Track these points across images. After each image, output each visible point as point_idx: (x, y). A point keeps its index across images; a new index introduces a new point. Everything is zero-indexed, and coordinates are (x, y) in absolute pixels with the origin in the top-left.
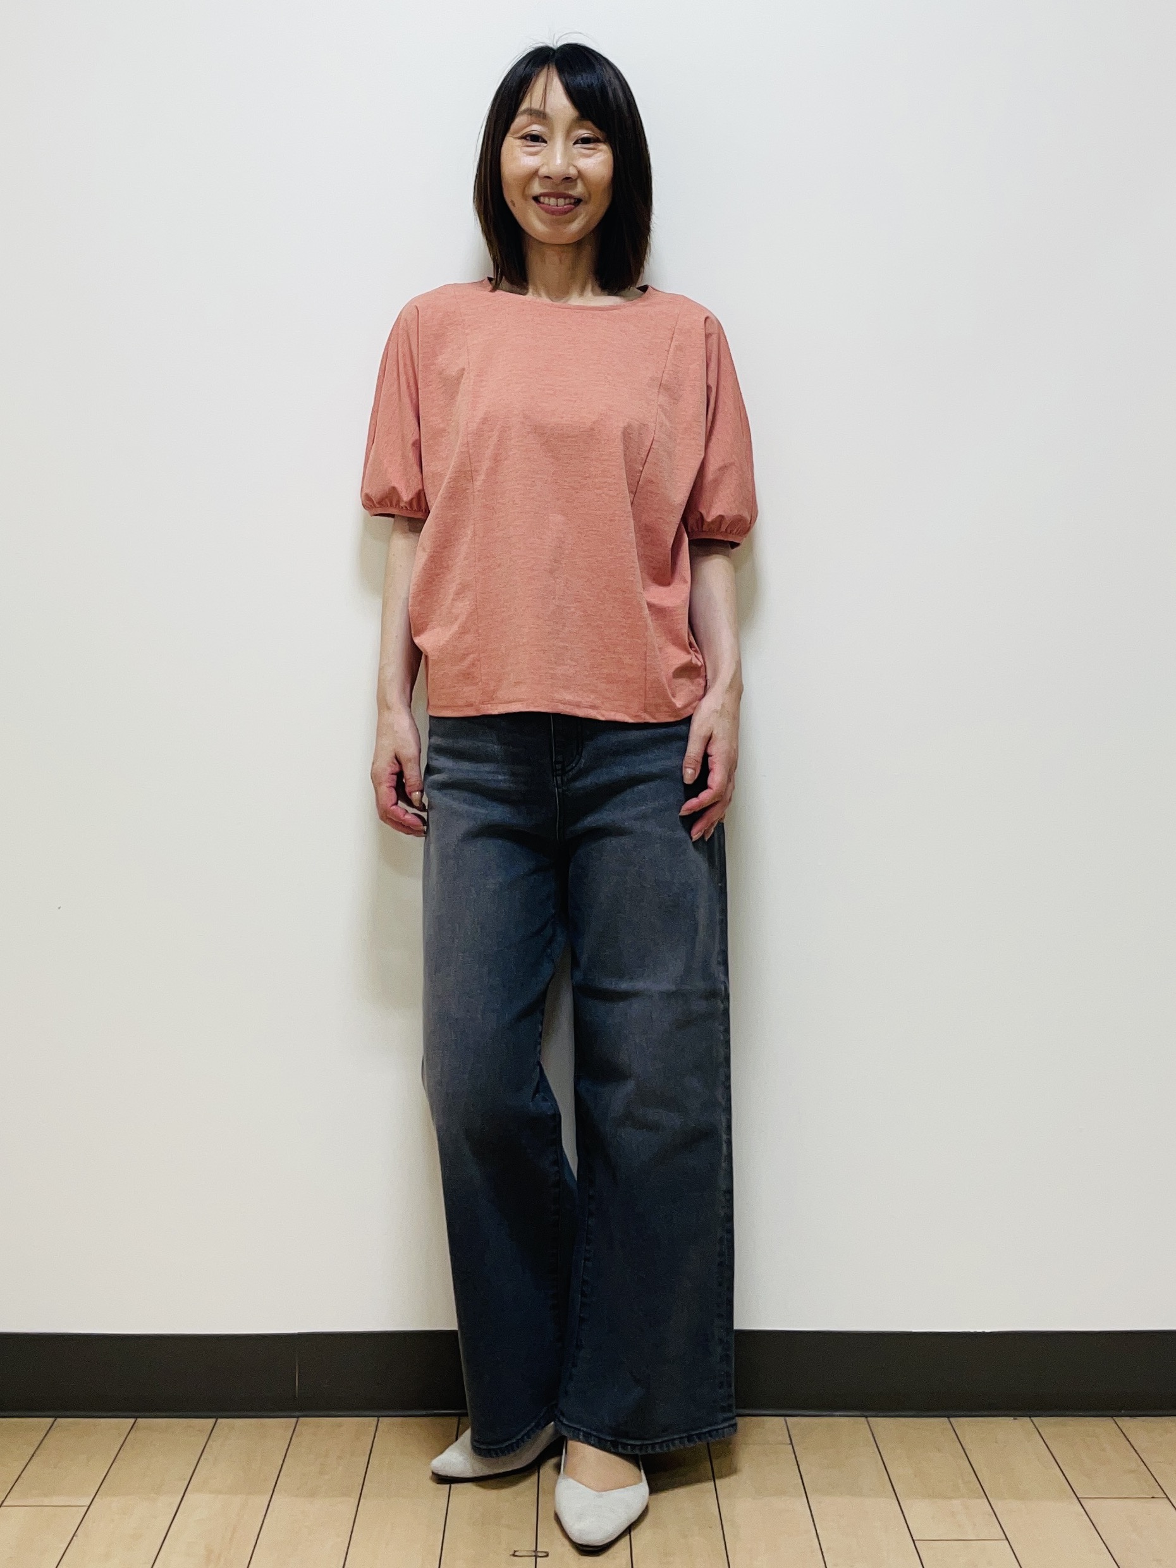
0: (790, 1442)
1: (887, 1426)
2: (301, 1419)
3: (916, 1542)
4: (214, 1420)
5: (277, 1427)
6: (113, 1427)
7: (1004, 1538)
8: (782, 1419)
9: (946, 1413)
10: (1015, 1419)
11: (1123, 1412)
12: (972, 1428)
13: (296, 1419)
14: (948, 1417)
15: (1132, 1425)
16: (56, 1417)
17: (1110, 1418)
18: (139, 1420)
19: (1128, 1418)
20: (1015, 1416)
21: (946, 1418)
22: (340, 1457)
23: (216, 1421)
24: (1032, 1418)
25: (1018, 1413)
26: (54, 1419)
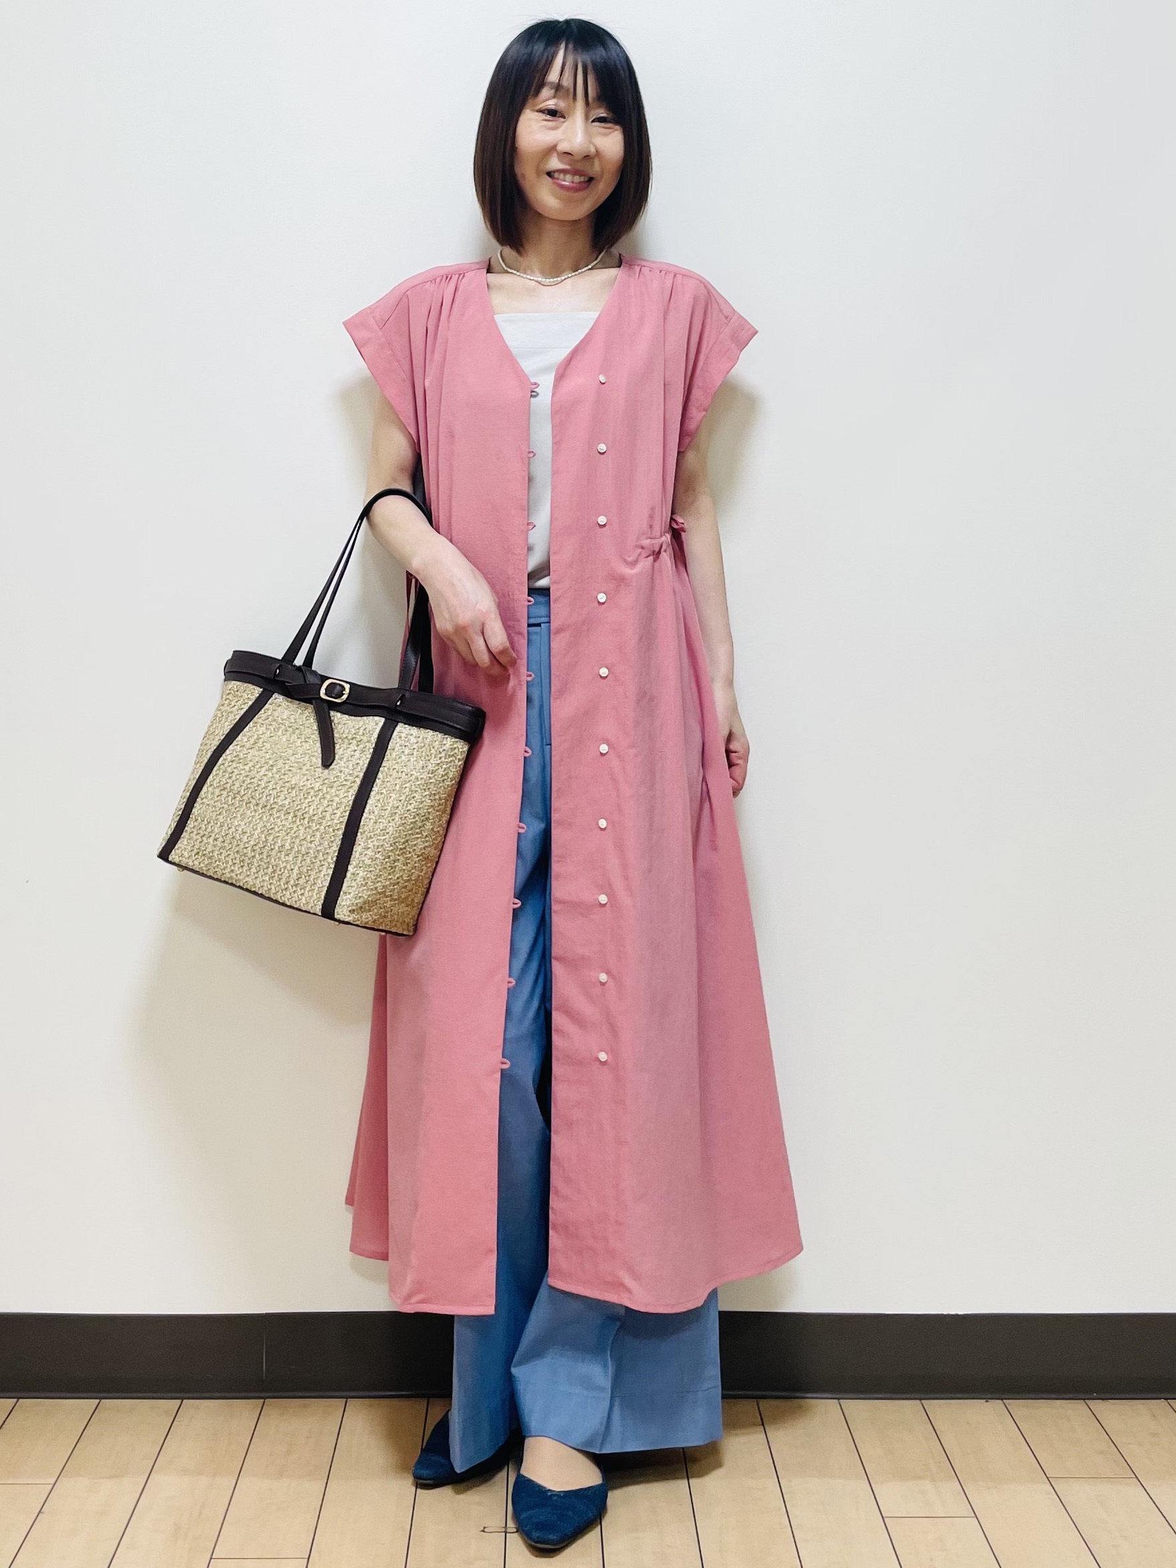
0: (761, 1424)
1: (858, 1408)
2: (267, 1400)
3: (885, 1519)
4: (179, 1401)
5: (243, 1409)
6: (77, 1408)
7: (973, 1515)
8: (753, 1403)
9: (916, 1396)
10: (987, 1401)
11: (1095, 1394)
12: (946, 1411)
13: (263, 1400)
14: (920, 1400)
15: (1103, 1407)
16: (19, 1398)
17: (1082, 1401)
18: (103, 1400)
19: (1100, 1401)
20: (987, 1399)
21: (918, 1401)
22: (308, 1438)
23: (182, 1402)
24: (1004, 1401)
25: (989, 1396)
26: (15, 1400)
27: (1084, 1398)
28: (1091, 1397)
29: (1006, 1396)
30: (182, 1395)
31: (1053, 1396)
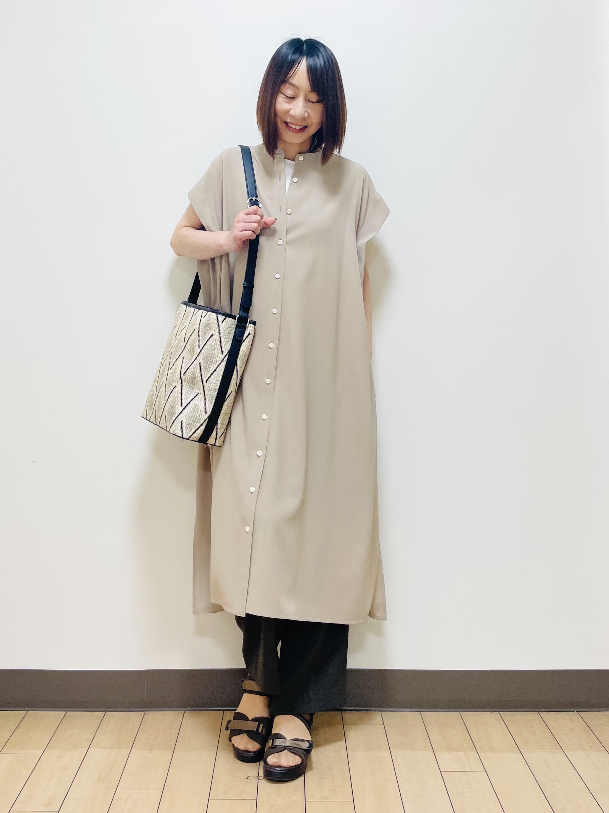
0: (383, 724)
1: (430, 716)
2: (146, 712)
3: (442, 772)
4: (104, 712)
5: (134, 717)
6: (55, 716)
7: (484, 770)
8: (379, 713)
9: (457, 710)
10: (491, 713)
11: (543, 709)
12: (471, 717)
13: (144, 712)
14: (459, 712)
15: (547, 715)
16: (28, 711)
17: (537, 712)
18: (68, 712)
19: (546, 712)
20: (491, 711)
21: (458, 713)
22: (165, 731)
23: (106, 713)
24: (500, 712)
25: (493, 710)
26: (26, 712)
27: (538, 711)
28: (542, 710)
29: (501, 710)
30: (107, 709)
31: (523, 710)
